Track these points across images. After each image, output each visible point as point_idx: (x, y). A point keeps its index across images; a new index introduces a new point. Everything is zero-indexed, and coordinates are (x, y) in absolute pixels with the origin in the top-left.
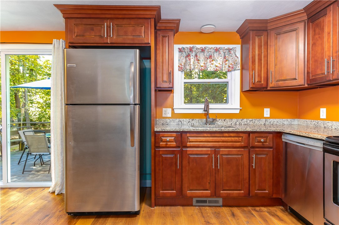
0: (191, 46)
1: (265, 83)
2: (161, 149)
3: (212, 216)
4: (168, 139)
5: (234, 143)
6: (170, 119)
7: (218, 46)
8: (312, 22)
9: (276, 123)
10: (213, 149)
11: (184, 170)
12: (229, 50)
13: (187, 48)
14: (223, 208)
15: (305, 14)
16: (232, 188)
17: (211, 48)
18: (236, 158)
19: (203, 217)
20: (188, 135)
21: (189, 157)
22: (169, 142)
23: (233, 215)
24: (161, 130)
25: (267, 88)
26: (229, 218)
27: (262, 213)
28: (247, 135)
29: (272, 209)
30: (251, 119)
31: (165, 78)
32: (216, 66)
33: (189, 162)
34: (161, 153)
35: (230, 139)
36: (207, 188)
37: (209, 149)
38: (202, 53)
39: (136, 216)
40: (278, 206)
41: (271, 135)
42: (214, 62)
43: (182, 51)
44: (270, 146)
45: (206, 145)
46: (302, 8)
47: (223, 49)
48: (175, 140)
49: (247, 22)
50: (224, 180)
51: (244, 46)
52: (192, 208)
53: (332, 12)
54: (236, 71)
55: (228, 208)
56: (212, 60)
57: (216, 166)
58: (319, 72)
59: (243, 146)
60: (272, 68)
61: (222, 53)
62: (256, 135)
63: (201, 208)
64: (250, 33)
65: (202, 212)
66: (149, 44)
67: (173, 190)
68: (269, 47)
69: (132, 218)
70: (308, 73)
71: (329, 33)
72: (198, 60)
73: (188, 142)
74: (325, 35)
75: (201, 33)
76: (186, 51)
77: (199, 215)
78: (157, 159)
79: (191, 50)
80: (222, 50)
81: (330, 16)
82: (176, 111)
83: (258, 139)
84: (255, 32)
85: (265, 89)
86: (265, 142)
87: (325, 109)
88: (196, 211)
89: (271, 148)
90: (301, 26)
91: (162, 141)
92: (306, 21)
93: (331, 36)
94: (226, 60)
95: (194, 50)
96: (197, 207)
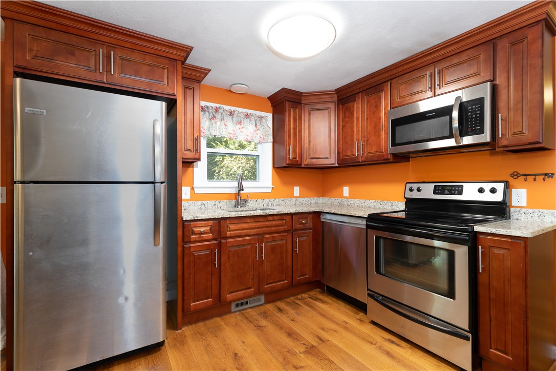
0: (218, 105)
1: (300, 160)
2: (192, 245)
3: (259, 317)
4: (202, 229)
5: (279, 228)
6: (189, 202)
7: (249, 111)
8: (343, 105)
9: (304, 202)
10: (257, 237)
11: (222, 267)
12: (261, 118)
13: (212, 107)
14: (266, 305)
15: (336, 95)
16: (275, 280)
17: (242, 112)
18: (280, 244)
19: (251, 322)
20: (228, 222)
21: (230, 251)
22: (204, 233)
23: (280, 310)
24: (193, 219)
25: (301, 165)
26: (278, 315)
27: (305, 300)
28: (290, 217)
29: (312, 293)
30: (283, 199)
31: (190, 145)
32: (247, 136)
33: (229, 258)
34: (192, 250)
35: (274, 223)
36: (250, 286)
37: (252, 237)
38: (231, 117)
39: (160, 350)
40: (315, 289)
41: (311, 216)
42: (244, 130)
43: (205, 111)
44: (310, 227)
45: (248, 234)
46: (334, 88)
47: (255, 116)
48: (211, 231)
49: (284, 90)
50: (269, 272)
51: (275, 115)
52: (232, 315)
53: (360, 99)
54: (267, 143)
55: (271, 304)
56: (241, 127)
57: (261, 257)
58: (349, 153)
59: (287, 230)
60: (306, 145)
61: (253, 120)
62: (298, 216)
63: (242, 312)
64: (286, 103)
65: (246, 317)
66: (175, 96)
67: (209, 298)
68: (303, 121)
69: (156, 354)
70: (339, 153)
71: (358, 119)
72: (226, 125)
73: (227, 231)
74: (355, 119)
75: (230, 91)
76: (210, 111)
77: (245, 321)
78: (186, 259)
79: (217, 110)
80: (253, 117)
81: (359, 103)
82: (197, 191)
83: (300, 220)
84: (290, 103)
85: (299, 166)
86: (306, 223)
87: (348, 188)
88: (239, 318)
89: (310, 229)
90: (332, 106)
91: (193, 233)
92: (337, 102)
93: (360, 122)
94: (258, 130)
95: (220, 111)
96: (238, 313)
